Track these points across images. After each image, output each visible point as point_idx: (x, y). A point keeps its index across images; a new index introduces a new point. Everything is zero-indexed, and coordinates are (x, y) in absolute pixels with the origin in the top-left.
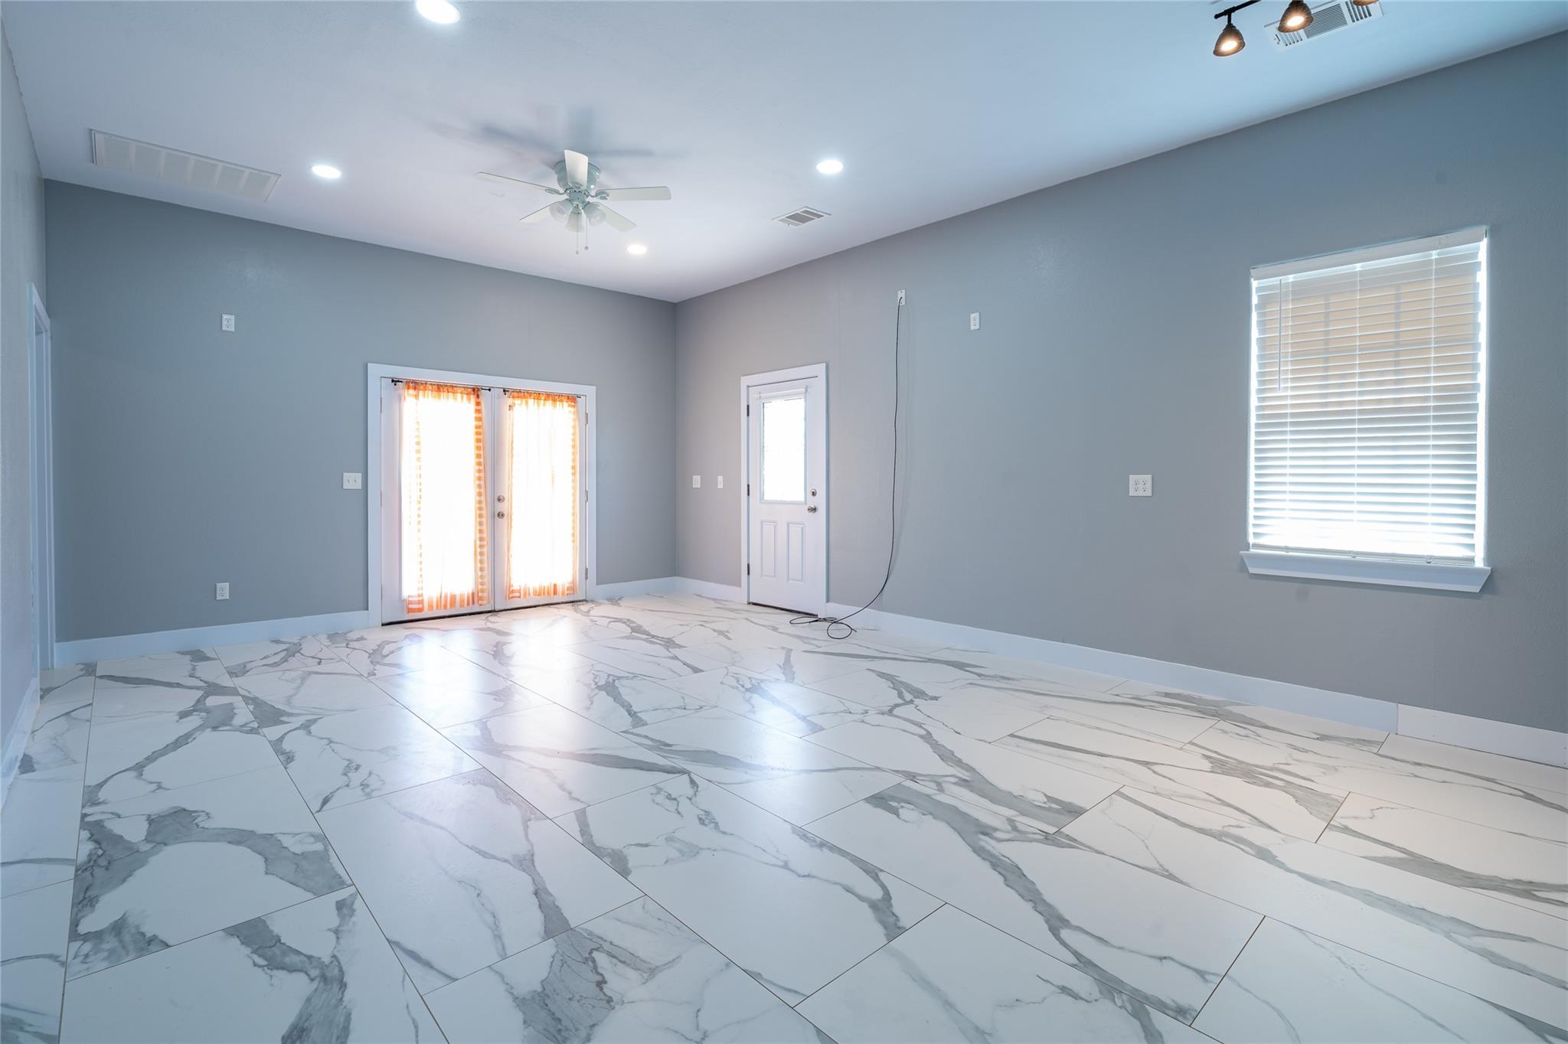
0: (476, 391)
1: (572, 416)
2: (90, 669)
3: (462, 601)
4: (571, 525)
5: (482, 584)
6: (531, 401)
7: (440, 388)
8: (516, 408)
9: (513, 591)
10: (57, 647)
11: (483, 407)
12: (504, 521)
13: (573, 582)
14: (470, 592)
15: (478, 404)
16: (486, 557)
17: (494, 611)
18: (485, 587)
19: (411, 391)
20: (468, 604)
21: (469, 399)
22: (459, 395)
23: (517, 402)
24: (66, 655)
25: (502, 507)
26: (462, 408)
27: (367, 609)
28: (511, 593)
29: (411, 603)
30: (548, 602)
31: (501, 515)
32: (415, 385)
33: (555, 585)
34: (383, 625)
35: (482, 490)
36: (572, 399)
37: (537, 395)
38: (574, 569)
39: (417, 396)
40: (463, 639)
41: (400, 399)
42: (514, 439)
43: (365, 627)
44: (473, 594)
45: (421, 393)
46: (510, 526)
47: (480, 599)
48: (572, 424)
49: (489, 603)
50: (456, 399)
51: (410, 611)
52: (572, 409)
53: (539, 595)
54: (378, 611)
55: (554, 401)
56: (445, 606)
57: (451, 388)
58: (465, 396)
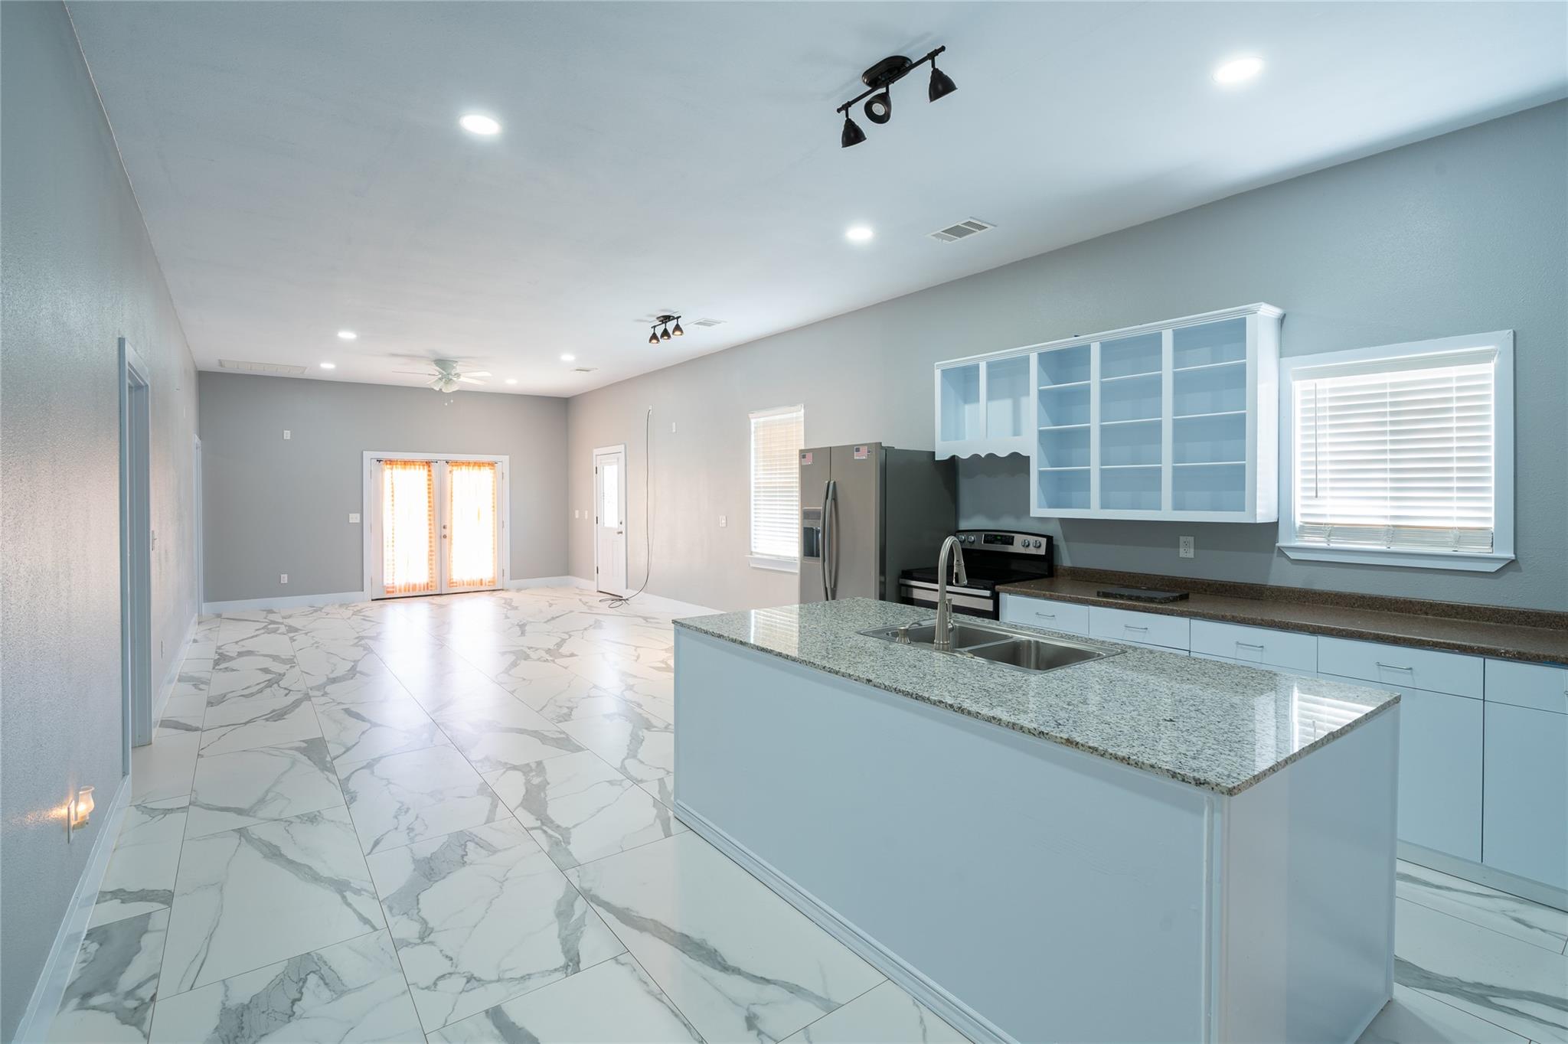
0: (428, 463)
1: (492, 475)
2: (219, 616)
3: (420, 587)
4: (492, 542)
5: (432, 577)
6: (464, 468)
7: (406, 463)
8: (454, 472)
9: (453, 583)
10: (204, 605)
11: (433, 473)
12: (447, 540)
13: (494, 578)
14: (426, 583)
15: (429, 471)
16: (434, 562)
17: (441, 595)
18: (434, 579)
19: (388, 466)
20: (424, 589)
21: (424, 468)
22: (417, 467)
23: (455, 468)
24: (207, 608)
25: (446, 532)
26: (421, 474)
27: (363, 590)
28: (451, 584)
29: (388, 588)
30: (476, 590)
31: (445, 537)
32: (391, 462)
33: (481, 580)
34: (372, 600)
35: (432, 522)
36: (492, 465)
37: (468, 464)
38: (494, 570)
39: (392, 469)
40: (420, 610)
41: (383, 470)
42: (453, 490)
43: (361, 600)
44: (428, 584)
45: (394, 466)
46: (451, 544)
47: (431, 586)
48: (492, 480)
49: (436, 589)
50: (415, 469)
51: (388, 592)
52: (492, 471)
53: (470, 585)
54: (369, 591)
55: (479, 466)
56: (409, 591)
57: (412, 463)
58: (421, 467)
